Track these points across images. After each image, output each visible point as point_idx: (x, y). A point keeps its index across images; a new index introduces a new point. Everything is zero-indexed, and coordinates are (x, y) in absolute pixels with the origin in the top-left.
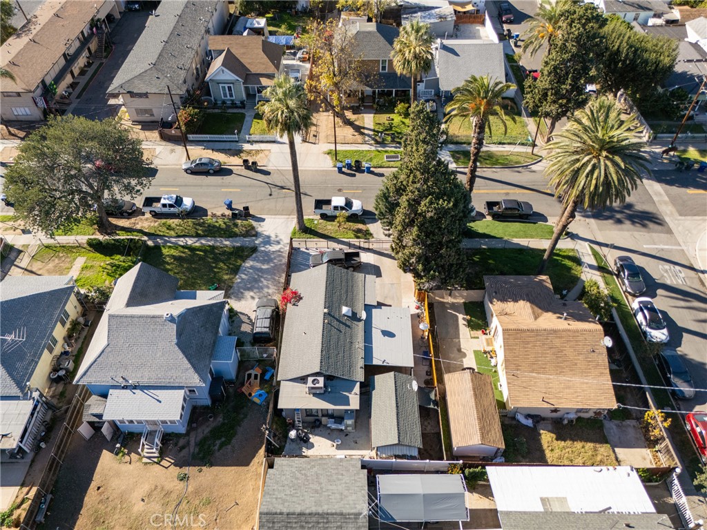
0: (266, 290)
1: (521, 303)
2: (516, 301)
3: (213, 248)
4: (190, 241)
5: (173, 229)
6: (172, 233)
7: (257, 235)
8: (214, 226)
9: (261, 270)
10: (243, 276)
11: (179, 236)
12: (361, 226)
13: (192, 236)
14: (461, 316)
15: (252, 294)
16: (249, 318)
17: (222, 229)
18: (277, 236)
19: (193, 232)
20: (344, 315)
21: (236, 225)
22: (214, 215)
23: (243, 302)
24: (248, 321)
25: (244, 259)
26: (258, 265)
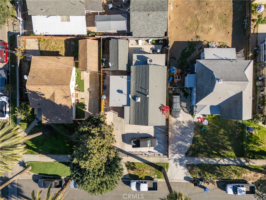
0: (178, 127)
1: (58, 103)
3: (209, 156)
4: (222, 162)
5: (233, 171)
6: (233, 168)
7: (187, 166)
8: (211, 173)
9: (182, 140)
10: (190, 137)
11: (229, 165)
12: (132, 172)
13: (222, 165)
14: (87, 111)
15: (184, 125)
16: (183, 110)
17: (207, 171)
18: (176, 165)
19: (222, 168)
20: (139, 97)
21: (200, 174)
22: (213, 183)
23: (188, 120)
24: (184, 108)
25: (191, 148)
26: (184, 144)
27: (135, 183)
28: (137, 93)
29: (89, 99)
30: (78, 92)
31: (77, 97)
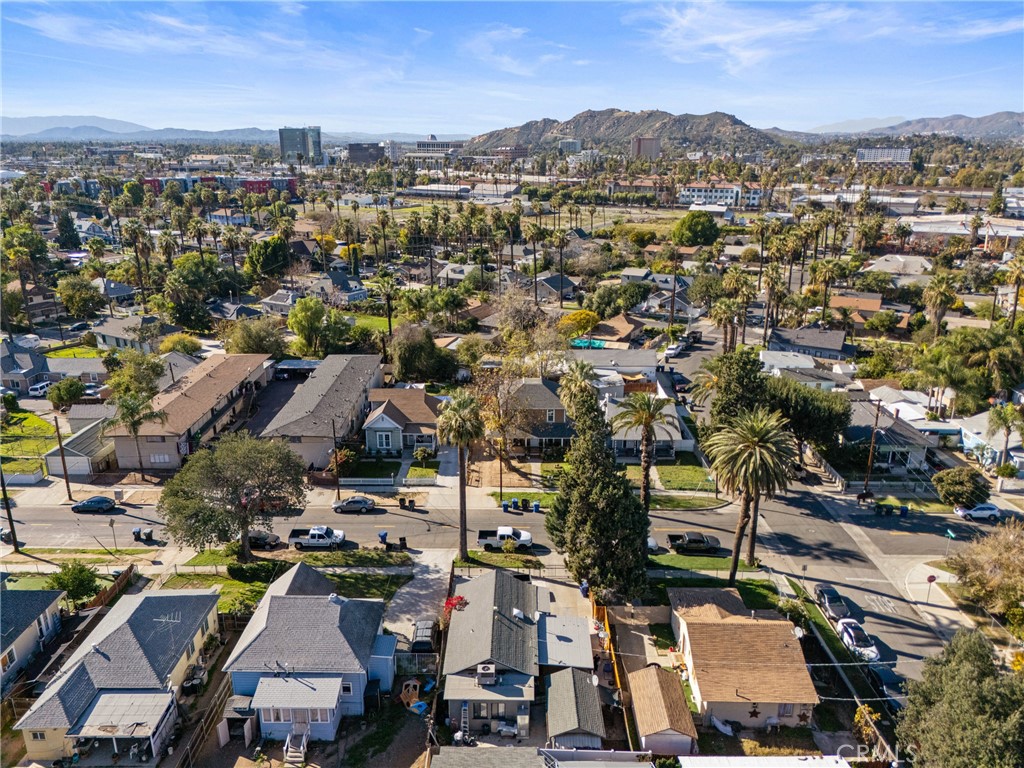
0: (424, 613)
1: (707, 606)
2: (701, 604)
3: (365, 576)
4: (339, 571)
5: (321, 560)
6: (320, 563)
7: (414, 565)
8: (367, 558)
9: (418, 595)
10: (399, 601)
11: (326, 566)
12: (530, 557)
13: (342, 566)
14: (646, 637)
15: (408, 616)
16: (405, 637)
17: (375, 560)
18: (436, 566)
19: (343, 562)
20: (515, 617)
21: (391, 557)
22: (365, 549)
23: (398, 624)
24: (405, 640)
25: (399, 585)
26: (415, 591)
27: (522, 539)
28: (519, 624)
29: (647, 654)
30: (677, 664)
31: (676, 656)
